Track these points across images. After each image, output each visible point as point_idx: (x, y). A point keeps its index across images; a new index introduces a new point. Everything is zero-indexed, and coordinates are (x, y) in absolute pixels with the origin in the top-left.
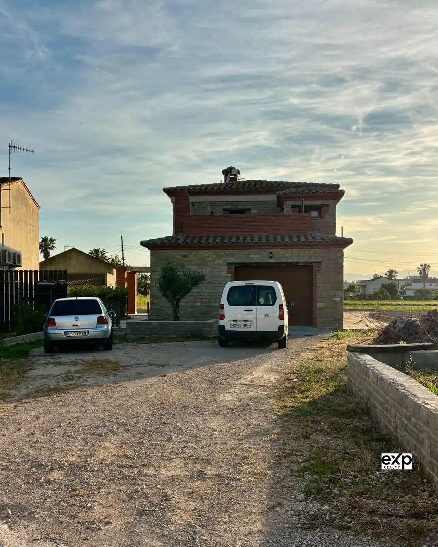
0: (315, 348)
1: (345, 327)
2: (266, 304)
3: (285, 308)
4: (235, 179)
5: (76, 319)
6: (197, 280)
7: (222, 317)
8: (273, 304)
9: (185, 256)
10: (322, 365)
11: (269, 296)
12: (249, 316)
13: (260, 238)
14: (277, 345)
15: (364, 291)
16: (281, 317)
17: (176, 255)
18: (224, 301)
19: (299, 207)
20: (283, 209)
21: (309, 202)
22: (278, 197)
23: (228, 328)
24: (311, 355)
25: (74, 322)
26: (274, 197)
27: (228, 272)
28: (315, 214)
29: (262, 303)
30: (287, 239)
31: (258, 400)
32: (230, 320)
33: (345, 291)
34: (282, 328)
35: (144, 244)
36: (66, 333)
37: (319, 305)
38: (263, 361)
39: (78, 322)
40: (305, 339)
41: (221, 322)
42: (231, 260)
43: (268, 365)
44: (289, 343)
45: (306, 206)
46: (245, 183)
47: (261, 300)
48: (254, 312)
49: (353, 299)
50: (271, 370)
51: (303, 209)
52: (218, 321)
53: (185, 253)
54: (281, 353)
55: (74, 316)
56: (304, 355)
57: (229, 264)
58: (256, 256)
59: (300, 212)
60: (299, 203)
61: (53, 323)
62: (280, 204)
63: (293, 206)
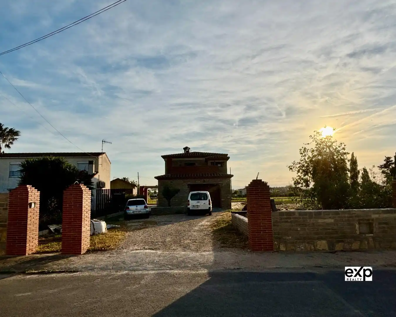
0: (222, 215)
1: (232, 208)
2: (204, 199)
3: (210, 200)
4: (188, 151)
5: (137, 207)
6: (177, 191)
7: (189, 205)
8: (207, 199)
9: (171, 182)
10: (224, 219)
11: (205, 197)
12: (198, 204)
13: (200, 175)
14: (208, 214)
15: (241, 194)
16: (210, 204)
17: (168, 182)
18: (189, 199)
19: (213, 163)
20: (207, 163)
21: (217, 161)
22: (206, 159)
23: (191, 209)
24: (220, 217)
25: (136, 208)
26: (204, 159)
27: (188, 188)
28: (219, 165)
29: (203, 199)
30: (210, 175)
31: (205, 228)
32: (192, 206)
33: (233, 194)
34: (210, 208)
35: (156, 178)
36: (133, 212)
37: (222, 200)
38: (205, 219)
39: (138, 208)
40: (218, 212)
41: (189, 207)
42: (189, 183)
43: (206, 220)
44: (212, 214)
45: (216, 162)
46: (192, 153)
47: (202, 198)
48: (200, 202)
49: (236, 197)
50: (208, 222)
51: (215, 163)
52: (187, 206)
53: (172, 181)
54: (211, 217)
55: (136, 206)
56: (218, 217)
57: (188, 185)
58: (199, 182)
59: (214, 165)
60: (213, 161)
61: (128, 208)
62: (206, 161)
63: (211, 163)
